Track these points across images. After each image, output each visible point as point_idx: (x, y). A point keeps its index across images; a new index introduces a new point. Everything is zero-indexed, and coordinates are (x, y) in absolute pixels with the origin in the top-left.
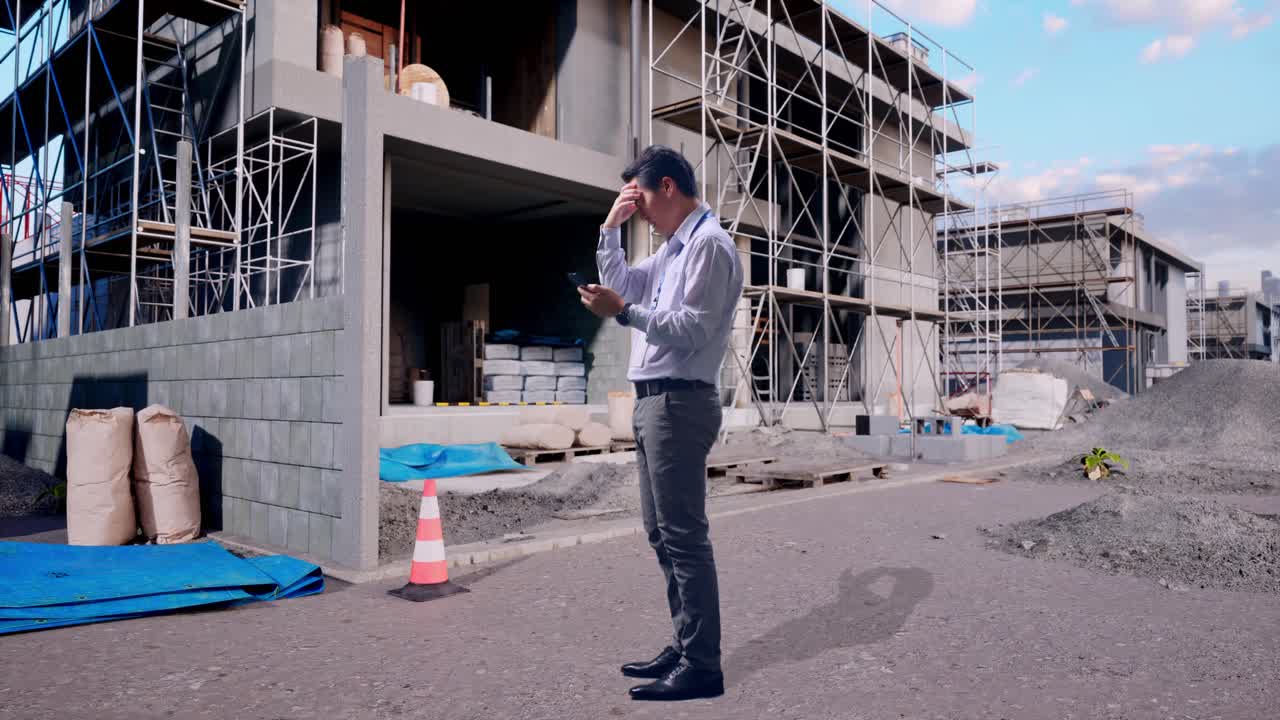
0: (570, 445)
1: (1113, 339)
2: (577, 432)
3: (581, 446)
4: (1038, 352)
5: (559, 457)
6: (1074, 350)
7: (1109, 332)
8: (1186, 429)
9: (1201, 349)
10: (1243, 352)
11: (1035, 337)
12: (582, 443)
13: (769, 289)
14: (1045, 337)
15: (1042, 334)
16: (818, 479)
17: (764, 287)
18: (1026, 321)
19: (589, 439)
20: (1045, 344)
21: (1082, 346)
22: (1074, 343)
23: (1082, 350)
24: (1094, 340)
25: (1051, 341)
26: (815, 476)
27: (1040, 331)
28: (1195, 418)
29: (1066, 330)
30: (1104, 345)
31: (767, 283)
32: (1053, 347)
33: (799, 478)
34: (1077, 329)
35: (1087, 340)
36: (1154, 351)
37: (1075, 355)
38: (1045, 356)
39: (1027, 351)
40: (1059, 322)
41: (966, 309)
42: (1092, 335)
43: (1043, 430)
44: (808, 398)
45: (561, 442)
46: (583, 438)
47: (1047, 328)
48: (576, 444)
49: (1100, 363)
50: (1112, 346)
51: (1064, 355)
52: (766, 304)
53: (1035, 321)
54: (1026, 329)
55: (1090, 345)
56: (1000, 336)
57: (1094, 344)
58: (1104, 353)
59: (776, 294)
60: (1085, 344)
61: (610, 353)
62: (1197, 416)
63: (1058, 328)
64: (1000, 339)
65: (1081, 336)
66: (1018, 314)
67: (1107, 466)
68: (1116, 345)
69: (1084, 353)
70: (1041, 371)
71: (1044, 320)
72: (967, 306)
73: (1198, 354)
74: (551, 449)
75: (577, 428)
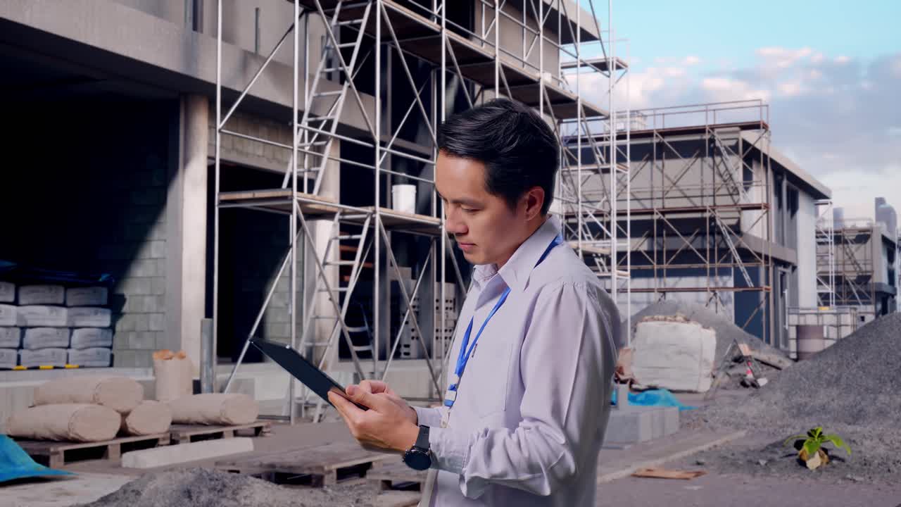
0: (114, 434)
1: (747, 277)
2: (125, 415)
3: (128, 435)
4: (663, 292)
5: (99, 453)
6: (704, 290)
7: (742, 268)
8: (881, 398)
9: (830, 289)
10: (869, 293)
11: (660, 274)
12: (130, 430)
13: (375, 212)
14: (671, 273)
15: (668, 270)
16: (330, 472)
17: (369, 209)
18: (650, 253)
19: (143, 425)
20: (670, 282)
21: (712, 285)
22: (703, 282)
23: (713, 290)
24: (725, 278)
25: (677, 279)
26: (326, 468)
27: (665, 266)
28: (889, 384)
29: (695, 266)
30: (736, 285)
31: (373, 204)
32: (679, 286)
33: (307, 473)
34: (708, 265)
35: (718, 278)
36: (786, 292)
37: (704, 296)
38: (670, 296)
39: (649, 290)
40: (687, 256)
41: (589, 238)
42: (724, 272)
43: (690, 392)
44: (407, 354)
45: (101, 431)
46: (133, 423)
47: (674, 262)
48: (123, 432)
49: (731, 306)
50: (746, 286)
51: (692, 295)
52: (371, 231)
53: (660, 253)
54: (651, 264)
55: (721, 285)
56: (629, 272)
57: (725, 283)
58: (736, 294)
59: (383, 217)
60: (716, 283)
61: (151, 295)
62: (891, 381)
63: (686, 263)
64: (629, 278)
65: (712, 274)
66: (642, 245)
67: (826, 451)
68: (751, 284)
69: (715, 294)
70: (687, 320)
71: (670, 253)
72: (590, 235)
73: (828, 294)
74: (87, 442)
75: (125, 409)
